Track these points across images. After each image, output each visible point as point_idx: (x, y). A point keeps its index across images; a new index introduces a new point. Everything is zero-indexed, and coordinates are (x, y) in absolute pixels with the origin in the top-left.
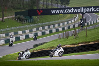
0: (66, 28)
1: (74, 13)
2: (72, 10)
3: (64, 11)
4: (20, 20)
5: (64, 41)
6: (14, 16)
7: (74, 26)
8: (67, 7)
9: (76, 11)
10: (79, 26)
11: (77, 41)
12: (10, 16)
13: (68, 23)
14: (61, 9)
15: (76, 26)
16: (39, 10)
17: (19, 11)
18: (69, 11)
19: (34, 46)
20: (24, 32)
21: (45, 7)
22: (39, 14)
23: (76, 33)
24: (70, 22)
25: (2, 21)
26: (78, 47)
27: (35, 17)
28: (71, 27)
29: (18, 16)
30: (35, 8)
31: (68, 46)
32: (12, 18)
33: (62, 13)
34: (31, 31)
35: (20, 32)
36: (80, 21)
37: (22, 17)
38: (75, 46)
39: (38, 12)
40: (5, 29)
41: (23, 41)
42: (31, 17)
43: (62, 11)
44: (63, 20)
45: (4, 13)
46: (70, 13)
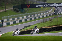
0: (45, 16)
1: (50, 7)
2: (49, 5)
3: (44, 5)
4: (16, 11)
5: (44, 24)
6: (12, 8)
7: (50, 15)
8: (45, 3)
9: (51, 5)
10: (53, 15)
11: (52, 24)
12: (10, 8)
13: (46, 13)
14: (42, 4)
15: (51, 15)
16: (28, 5)
17: (15, 5)
18: (47, 5)
19: (25, 27)
20: (19, 18)
21: (32, 3)
22: (28, 7)
23: (51, 19)
24: (47, 12)
25: (5, 11)
26: (52, 28)
27: (25, 9)
28: (48, 15)
29: (15, 8)
30: (26, 3)
31: (46, 27)
32: (11, 10)
33: (42, 7)
34: (23, 18)
35: (16, 19)
36: (54, 12)
37: (17, 9)
38: (51, 27)
39: (27, 6)
40: (7, 17)
41: (18, 24)
42: (23, 9)
43: (42, 6)
44: (43, 11)
45: (6, 6)
46: (48, 7)
